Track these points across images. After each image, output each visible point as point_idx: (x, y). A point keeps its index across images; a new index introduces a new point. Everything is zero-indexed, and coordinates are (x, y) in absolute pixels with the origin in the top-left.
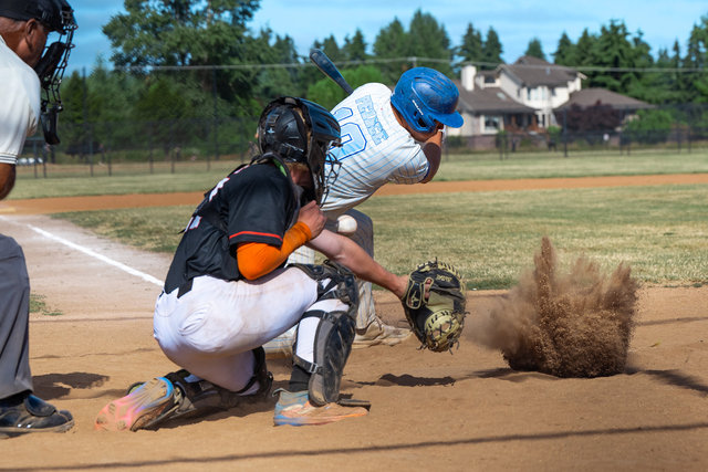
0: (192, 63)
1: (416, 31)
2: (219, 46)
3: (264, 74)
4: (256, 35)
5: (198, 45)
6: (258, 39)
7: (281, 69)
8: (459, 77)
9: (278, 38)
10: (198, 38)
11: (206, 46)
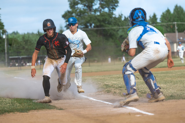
0: (94, 27)
1: (175, 13)
2: (104, 21)
3: (121, 30)
4: (117, 16)
5: (96, 21)
6: (118, 17)
7: (126, 28)
9: (125, 17)
10: (96, 18)
11: (99, 21)
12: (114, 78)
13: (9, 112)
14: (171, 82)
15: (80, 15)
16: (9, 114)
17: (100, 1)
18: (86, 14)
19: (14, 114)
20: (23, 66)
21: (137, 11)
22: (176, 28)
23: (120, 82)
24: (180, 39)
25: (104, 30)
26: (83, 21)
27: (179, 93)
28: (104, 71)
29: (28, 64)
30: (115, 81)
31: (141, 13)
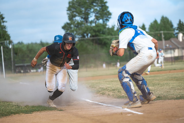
0: (90, 37)
2: (99, 31)
5: (92, 31)
8: (177, 37)
10: (92, 29)
11: (95, 31)
12: (108, 82)
13: (15, 113)
14: (159, 85)
15: (78, 26)
16: (15, 115)
17: (95, 14)
18: (83, 25)
19: (19, 115)
20: (27, 72)
21: (126, 14)
22: (163, 36)
23: (113, 85)
24: (166, 46)
25: (99, 39)
26: (81, 31)
27: (165, 94)
28: (100, 76)
29: (32, 71)
30: (109, 84)
31: (129, 16)
